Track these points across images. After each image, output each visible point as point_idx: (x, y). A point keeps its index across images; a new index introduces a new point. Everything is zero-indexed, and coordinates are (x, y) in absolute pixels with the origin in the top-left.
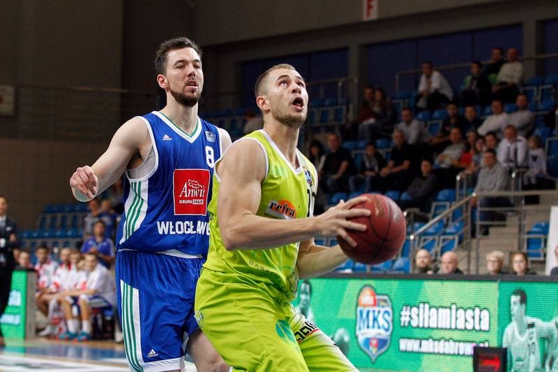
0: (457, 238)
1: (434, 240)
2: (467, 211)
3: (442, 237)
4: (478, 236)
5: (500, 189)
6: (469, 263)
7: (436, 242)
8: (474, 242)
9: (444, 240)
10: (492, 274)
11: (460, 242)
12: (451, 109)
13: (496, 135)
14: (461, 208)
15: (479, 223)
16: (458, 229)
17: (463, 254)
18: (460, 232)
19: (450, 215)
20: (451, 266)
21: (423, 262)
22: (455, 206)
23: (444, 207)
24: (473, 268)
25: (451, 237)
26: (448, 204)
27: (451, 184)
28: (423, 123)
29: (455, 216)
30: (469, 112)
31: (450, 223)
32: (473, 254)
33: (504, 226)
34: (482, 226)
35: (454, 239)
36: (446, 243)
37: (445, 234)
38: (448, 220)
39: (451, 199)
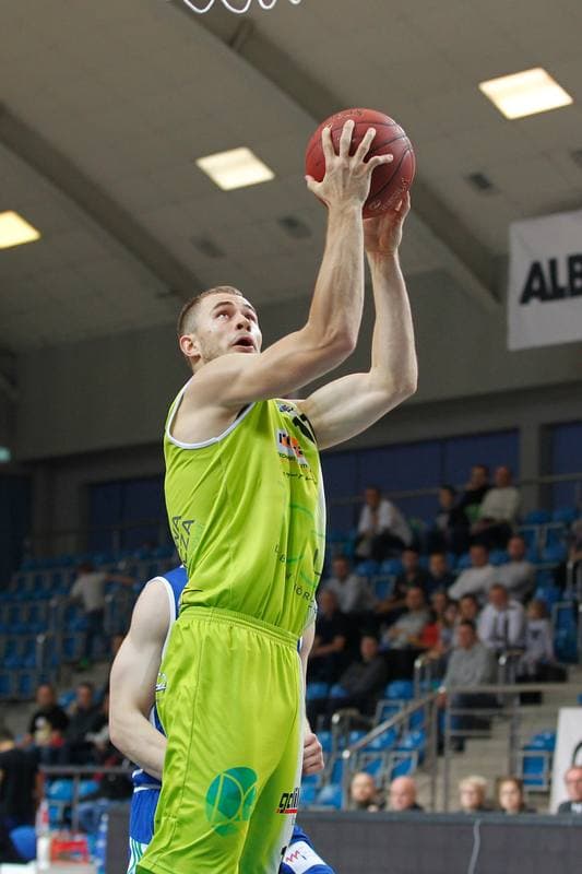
0: (415, 757)
1: (379, 760)
2: (430, 713)
3: (393, 755)
4: (448, 751)
5: (484, 681)
6: (433, 792)
7: (383, 763)
8: (441, 762)
9: (396, 759)
10: (468, 811)
11: (421, 761)
12: (407, 559)
13: (476, 598)
14: (421, 710)
15: (449, 732)
16: (416, 743)
17: (424, 780)
18: (421, 747)
19: (406, 721)
20: (405, 799)
21: (362, 793)
22: (413, 706)
23: (397, 708)
24: (439, 800)
25: (405, 755)
26: (401, 703)
27: (407, 673)
28: (365, 580)
29: (413, 722)
30: (435, 564)
31: (405, 732)
32: (440, 781)
33: (488, 737)
34: (454, 738)
35: (410, 759)
36: (398, 763)
37: (396, 749)
38: (402, 728)
39: (407, 696)
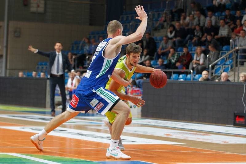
0: (230, 66)
1: (220, 67)
2: (234, 55)
3: (224, 66)
4: (239, 66)
6: (235, 77)
7: (221, 68)
8: (237, 68)
9: (224, 67)
11: (231, 68)
14: (232, 53)
15: (239, 60)
16: (230, 63)
17: (232, 73)
18: (231, 64)
19: (228, 56)
20: (225, 78)
22: (230, 52)
23: (225, 53)
24: (236, 79)
25: (227, 66)
26: (227, 52)
29: (230, 56)
30: (238, 13)
31: (228, 60)
32: (236, 73)
35: (229, 67)
36: (225, 68)
37: (225, 64)
38: (227, 59)
39: (228, 50)
